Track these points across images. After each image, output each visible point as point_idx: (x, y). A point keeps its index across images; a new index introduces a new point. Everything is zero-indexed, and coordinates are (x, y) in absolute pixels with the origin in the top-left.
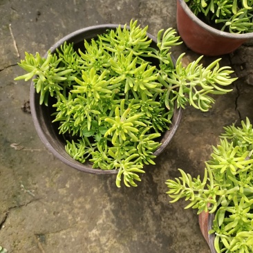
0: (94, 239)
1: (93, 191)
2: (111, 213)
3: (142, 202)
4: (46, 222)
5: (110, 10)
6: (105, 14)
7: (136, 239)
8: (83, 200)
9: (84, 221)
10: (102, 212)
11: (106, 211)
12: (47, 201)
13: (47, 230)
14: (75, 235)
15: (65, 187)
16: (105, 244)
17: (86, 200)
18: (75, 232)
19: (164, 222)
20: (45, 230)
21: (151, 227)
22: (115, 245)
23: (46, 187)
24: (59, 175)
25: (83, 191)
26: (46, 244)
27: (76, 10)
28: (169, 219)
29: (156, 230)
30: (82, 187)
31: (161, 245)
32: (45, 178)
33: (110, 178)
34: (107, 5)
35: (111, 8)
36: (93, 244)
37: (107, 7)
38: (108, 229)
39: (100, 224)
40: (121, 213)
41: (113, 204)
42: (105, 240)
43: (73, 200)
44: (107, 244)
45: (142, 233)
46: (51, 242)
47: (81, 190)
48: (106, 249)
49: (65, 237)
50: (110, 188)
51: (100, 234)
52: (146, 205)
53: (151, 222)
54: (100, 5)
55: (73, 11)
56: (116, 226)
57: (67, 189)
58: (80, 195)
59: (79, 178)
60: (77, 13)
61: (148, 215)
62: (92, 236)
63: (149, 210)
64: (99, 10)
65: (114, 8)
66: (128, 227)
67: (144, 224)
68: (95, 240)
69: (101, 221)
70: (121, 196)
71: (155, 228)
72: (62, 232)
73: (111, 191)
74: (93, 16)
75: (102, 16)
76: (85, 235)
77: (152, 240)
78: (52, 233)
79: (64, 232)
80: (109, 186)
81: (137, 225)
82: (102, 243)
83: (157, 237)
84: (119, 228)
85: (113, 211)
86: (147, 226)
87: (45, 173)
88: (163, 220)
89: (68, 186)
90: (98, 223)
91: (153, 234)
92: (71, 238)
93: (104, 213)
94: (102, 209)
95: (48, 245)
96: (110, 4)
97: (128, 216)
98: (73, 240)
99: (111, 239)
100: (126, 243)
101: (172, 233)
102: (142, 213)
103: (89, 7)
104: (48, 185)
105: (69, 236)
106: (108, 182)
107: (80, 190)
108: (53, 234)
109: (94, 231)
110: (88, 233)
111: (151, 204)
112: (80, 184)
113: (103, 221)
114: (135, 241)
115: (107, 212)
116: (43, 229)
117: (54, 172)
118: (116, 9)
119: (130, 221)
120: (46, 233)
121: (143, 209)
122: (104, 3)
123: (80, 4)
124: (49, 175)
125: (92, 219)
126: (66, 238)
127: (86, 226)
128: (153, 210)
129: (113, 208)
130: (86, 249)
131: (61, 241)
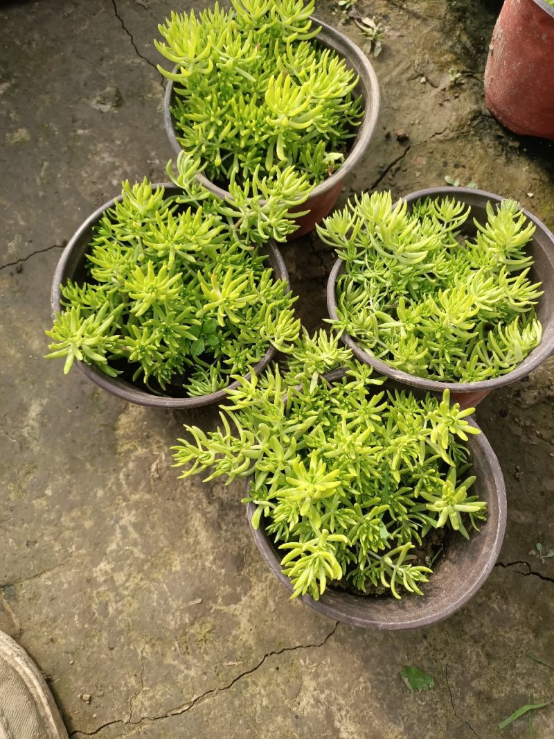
0: (102, 579)
1: (95, 495)
2: (131, 529)
3: (184, 502)
4: (15, 562)
5: (100, 186)
6: (92, 194)
7: (178, 568)
8: (79, 513)
9: (83, 551)
10: (115, 530)
11: (121, 528)
12: (14, 525)
13: (18, 575)
14: (68, 577)
15: (44, 495)
16: (123, 585)
17: (83, 513)
18: (68, 573)
19: (226, 531)
20: (14, 576)
21: (203, 543)
22: (142, 583)
23: (9, 499)
24: (31, 477)
25: (78, 498)
26: (16, 600)
27: (41, 194)
28: (234, 524)
29: (213, 548)
30: (74, 492)
31: (223, 571)
32: (7, 484)
33: (124, 469)
34: (95, 180)
35: (101, 184)
36: (102, 589)
37: (94, 183)
38: (127, 559)
39: (112, 552)
40: (148, 527)
41: (133, 512)
42: (124, 578)
43: (60, 516)
44: (128, 584)
45: (188, 555)
46: (27, 596)
47: (74, 496)
48: (126, 593)
49: (50, 583)
50: (125, 487)
51: (112, 569)
52: (192, 506)
53: (203, 535)
54: (83, 181)
55: (37, 196)
56: (142, 551)
57: (48, 498)
58: (72, 507)
59: (68, 477)
60: (44, 197)
61: (197, 523)
62: (99, 574)
63: (199, 515)
64: (81, 189)
65: (107, 184)
66: (162, 550)
67: (191, 540)
68: (105, 581)
69: (113, 546)
70: (147, 496)
71: (210, 544)
72: (44, 576)
73: (128, 492)
74: (72, 199)
75: (88, 199)
76: (86, 574)
77: (207, 564)
78: (28, 579)
79: (49, 574)
80: (124, 483)
81: (178, 544)
82: (117, 583)
83: (215, 559)
84: (147, 554)
85: (135, 525)
86: (197, 543)
87: (7, 475)
88: (224, 528)
89: (49, 492)
90: (108, 551)
91: (208, 554)
92: (61, 583)
93: (118, 530)
94: (114, 525)
95: (21, 603)
96: (99, 178)
97: (161, 531)
98: (66, 586)
99: (134, 574)
100: (160, 577)
101: (241, 549)
102: (186, 522)
103: (63, 186)
104: (12, 496)
105: (57, 581)
106: (121, 476)
107: (71, 497)
108: (28, 582)
109: (103, 566)
110: (91, 570)
111: (201, 503)
112: (71, 486)
113: (118, 545)
114: (176, 572)
115: (124, 528)
116: (10, 574)
117: (23, 472)
118: (111, 184)
119: (166, 538)
120: (16, 582)
121: (187, 514)
122: (89, 177)
123: (48, 183)
124: (13, 479)
125: (97, 544)
126: (53, 585)
127: (87, 559)
128: (204, 514)
129: (133, 519)
130: (91, 598)
131: (44, 592)
